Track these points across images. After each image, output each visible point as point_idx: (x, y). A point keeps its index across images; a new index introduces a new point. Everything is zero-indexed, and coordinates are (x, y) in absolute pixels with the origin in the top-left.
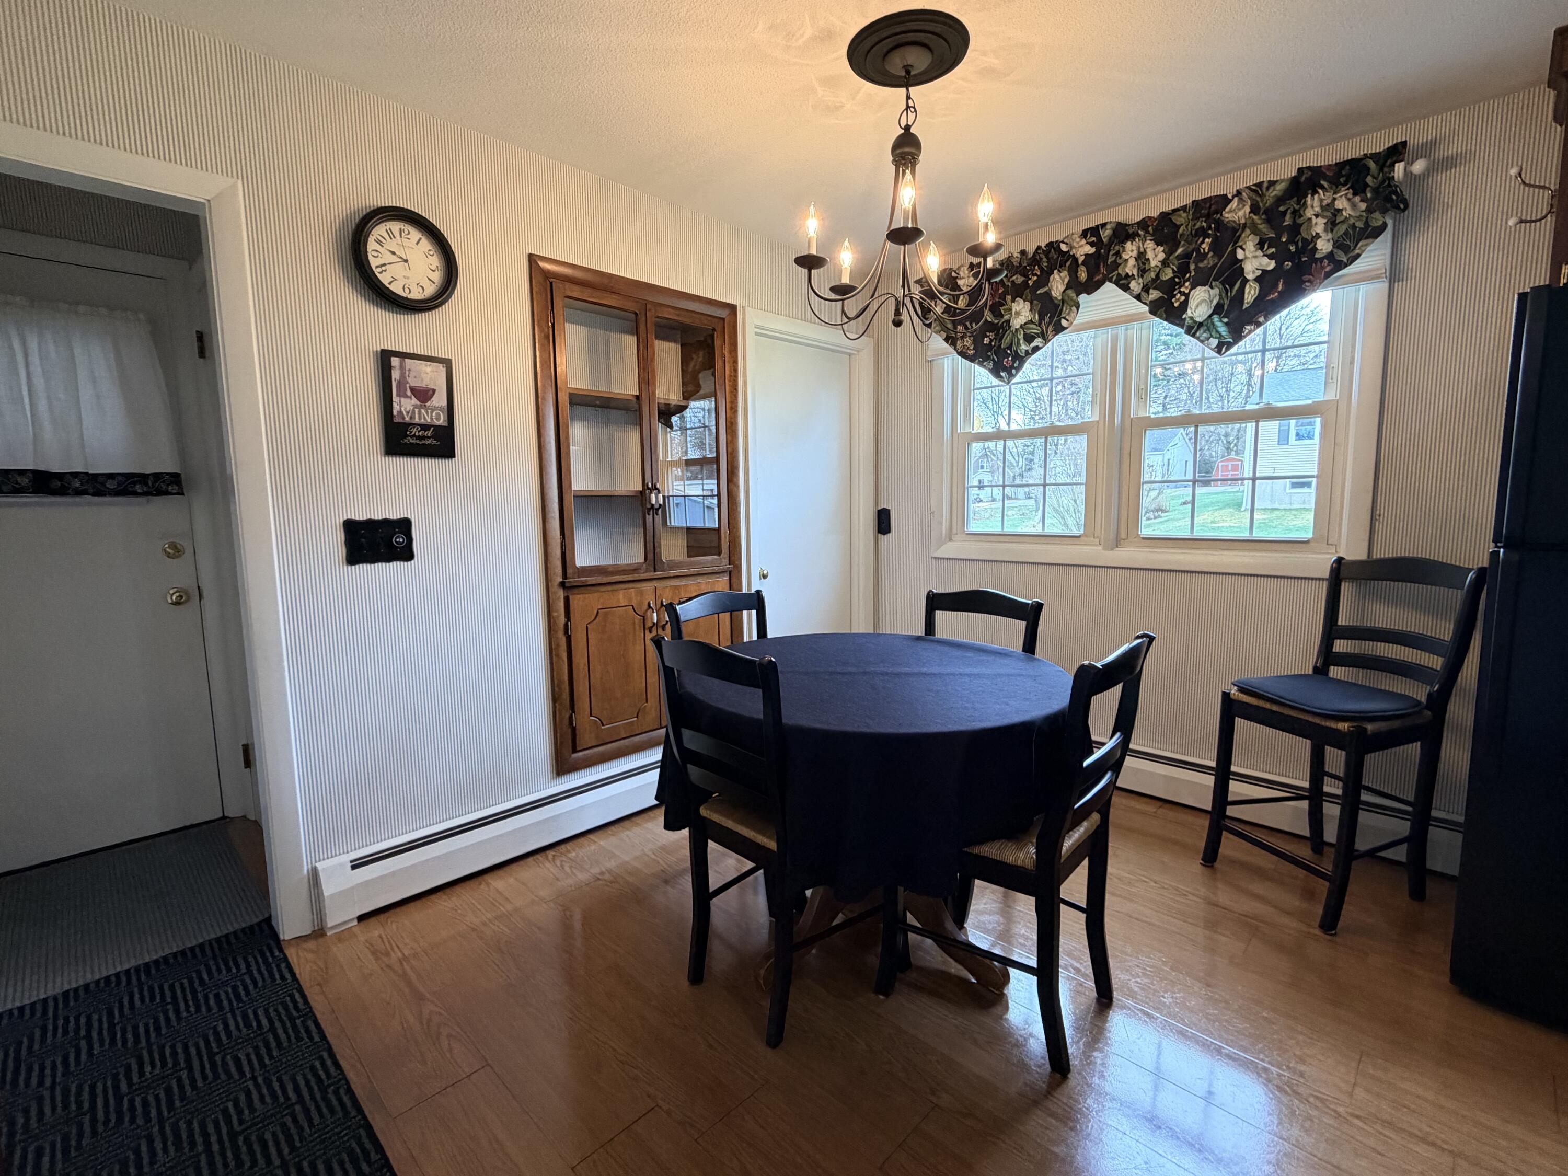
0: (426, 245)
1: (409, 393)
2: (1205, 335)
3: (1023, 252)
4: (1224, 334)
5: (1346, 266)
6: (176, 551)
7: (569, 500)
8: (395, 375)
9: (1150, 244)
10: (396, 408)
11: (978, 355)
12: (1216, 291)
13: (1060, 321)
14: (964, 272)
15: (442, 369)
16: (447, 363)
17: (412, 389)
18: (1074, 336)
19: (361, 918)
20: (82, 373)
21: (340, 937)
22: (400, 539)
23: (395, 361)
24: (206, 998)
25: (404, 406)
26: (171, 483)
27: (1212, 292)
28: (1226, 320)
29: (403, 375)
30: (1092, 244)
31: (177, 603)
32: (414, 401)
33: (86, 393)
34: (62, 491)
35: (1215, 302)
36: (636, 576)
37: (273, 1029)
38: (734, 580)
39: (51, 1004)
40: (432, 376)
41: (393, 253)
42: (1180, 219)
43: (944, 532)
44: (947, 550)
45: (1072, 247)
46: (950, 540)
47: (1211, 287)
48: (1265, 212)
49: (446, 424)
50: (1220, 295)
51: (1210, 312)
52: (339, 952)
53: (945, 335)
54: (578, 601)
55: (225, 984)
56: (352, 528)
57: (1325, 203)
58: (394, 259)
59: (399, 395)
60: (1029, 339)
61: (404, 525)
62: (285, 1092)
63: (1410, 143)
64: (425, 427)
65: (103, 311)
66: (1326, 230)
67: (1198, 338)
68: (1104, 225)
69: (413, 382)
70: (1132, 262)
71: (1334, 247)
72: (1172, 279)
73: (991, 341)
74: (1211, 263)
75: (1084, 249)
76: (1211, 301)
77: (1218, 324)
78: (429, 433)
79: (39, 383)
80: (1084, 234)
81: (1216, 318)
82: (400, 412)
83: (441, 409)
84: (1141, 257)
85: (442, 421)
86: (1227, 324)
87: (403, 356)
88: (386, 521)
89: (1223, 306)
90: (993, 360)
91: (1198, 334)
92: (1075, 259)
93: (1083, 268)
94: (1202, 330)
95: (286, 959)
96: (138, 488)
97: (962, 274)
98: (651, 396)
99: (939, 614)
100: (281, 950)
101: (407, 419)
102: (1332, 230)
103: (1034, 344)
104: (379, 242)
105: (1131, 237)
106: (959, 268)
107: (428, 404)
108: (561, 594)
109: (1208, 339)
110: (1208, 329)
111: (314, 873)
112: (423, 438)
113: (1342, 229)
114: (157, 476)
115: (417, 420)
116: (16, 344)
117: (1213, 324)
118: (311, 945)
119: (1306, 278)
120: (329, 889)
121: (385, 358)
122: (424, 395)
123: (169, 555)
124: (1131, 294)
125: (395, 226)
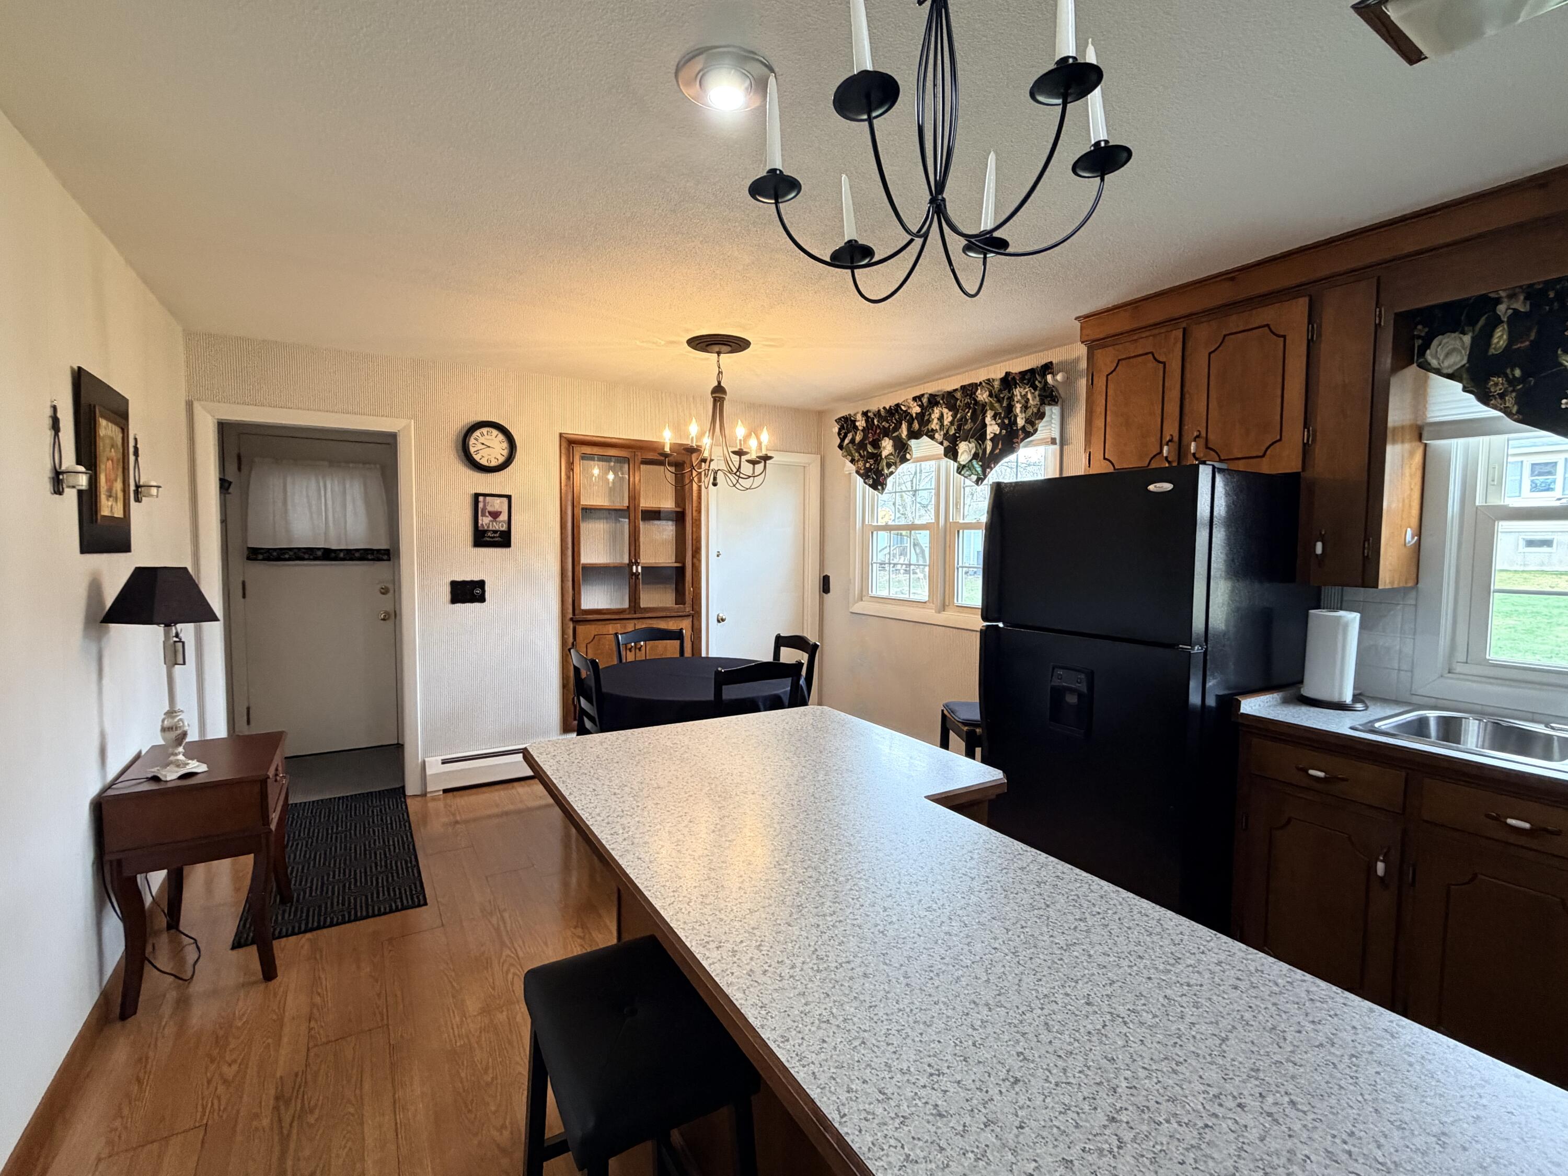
0: (501, 437)
1: (487, 514)
2: (967, 473)
3: (884, 408)
4: (980, 472)
5: (1032, 435)
6: (384, 591)
7: (579, 570)
8: (481, 505)
9: (945, 411)
10: (480, 522)
11: (865, 475)
12: (972, 445)
13: (905, 455)
14: (859, 417)
15: (505, 500)
16: (509, 497)
17: (489, 513)
18: (913, 465)
19: (446, 791)
20: (349, 498)
21: (434, 799)
22: (478, 591)
23: (481, 499)
24: (368, 810)
25: (485, 521)
26: (384, 554)
27: (970, 445)
28: (980, 463)
29: (485, 505)
30: (919, 406)
31: (384, 619)
32: (490, 518)
33: (350, 507)
34: (336, 559)
35: (973, 452)
36: (622, 616)
37: (391, 824)
38: (696, 622)
39: (307, 804)
40: (499, 505)
41: (483, 444)
42: (958, 395)
43: (856, 593)
44: (858, 607)
45: (909, 407)
46: (862, 600)
47: (969, 442)
48: (996, 397)
49: (506, 530)
50: (976, 447)
51: (970, 458)
52: (431, 805)
53: (850, 458)
54: (581, 629)
55: (377, 806)
56: (454, 585)
57: (1023, 394)
58: (484, 447)
59: (482, 516)
60: (889, 465)
61: (481, 584)
62: (389, 842)
63: (1054, 362)
64: (495, 532)
65: (361, 465)
66: (1021, 412)
67: (963, 475)
68: (923, 395)
69: (489, 508)
70: (936, 421)
71: (1025, 422)
72: (954, 434)
73: (871, 465)
74: (970, 427)
75: (916, 410)
76: (970, 451)
77: (976, 466)
78: (497, 535)
79: (330, 503)
80: (915, 399)
81: (974, 462)
82: (482, 525)
83: (504, 521)
84: (941, 418)
85: (505, 528)
86: (981, 466)
87: (485, 495)
88: (472, 582)
89: (978, 454)
90: (873, 478)
91: (963, 473)
92: (912, 416)
93: (916, 421)
94: (965, 470)
95: (405, 802)
96: (370, 557)
97: (858, 419)
98: (636, 507)
99: (783, 649)
100: (405, 798)
101: (486, 528)
102: (1025, 412)
103: (890, 470)
104: (476, 439)
105: (937, 404)
106: (855, 415)
107: (498, 519)
108: (571, 625)
109: (970, 475)
110: (970, 469)
111: (424, 762)
112: (494, 537)
113: (1030, 412)
114: (378, 551)
115: (491, 528)
116: (321, 484)
117: (973, 466)
118: (419, 799)
119: (1015, 440)
120: (429, 772)
121: (477, 496)
122: (495, 515)
123: (383, 593)
124: (937, 442)
125: (484, 430)
